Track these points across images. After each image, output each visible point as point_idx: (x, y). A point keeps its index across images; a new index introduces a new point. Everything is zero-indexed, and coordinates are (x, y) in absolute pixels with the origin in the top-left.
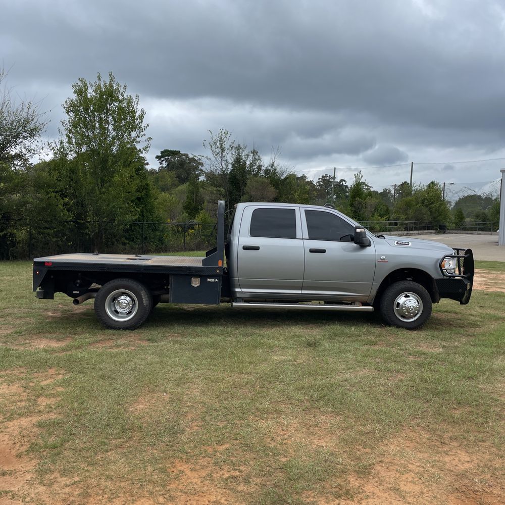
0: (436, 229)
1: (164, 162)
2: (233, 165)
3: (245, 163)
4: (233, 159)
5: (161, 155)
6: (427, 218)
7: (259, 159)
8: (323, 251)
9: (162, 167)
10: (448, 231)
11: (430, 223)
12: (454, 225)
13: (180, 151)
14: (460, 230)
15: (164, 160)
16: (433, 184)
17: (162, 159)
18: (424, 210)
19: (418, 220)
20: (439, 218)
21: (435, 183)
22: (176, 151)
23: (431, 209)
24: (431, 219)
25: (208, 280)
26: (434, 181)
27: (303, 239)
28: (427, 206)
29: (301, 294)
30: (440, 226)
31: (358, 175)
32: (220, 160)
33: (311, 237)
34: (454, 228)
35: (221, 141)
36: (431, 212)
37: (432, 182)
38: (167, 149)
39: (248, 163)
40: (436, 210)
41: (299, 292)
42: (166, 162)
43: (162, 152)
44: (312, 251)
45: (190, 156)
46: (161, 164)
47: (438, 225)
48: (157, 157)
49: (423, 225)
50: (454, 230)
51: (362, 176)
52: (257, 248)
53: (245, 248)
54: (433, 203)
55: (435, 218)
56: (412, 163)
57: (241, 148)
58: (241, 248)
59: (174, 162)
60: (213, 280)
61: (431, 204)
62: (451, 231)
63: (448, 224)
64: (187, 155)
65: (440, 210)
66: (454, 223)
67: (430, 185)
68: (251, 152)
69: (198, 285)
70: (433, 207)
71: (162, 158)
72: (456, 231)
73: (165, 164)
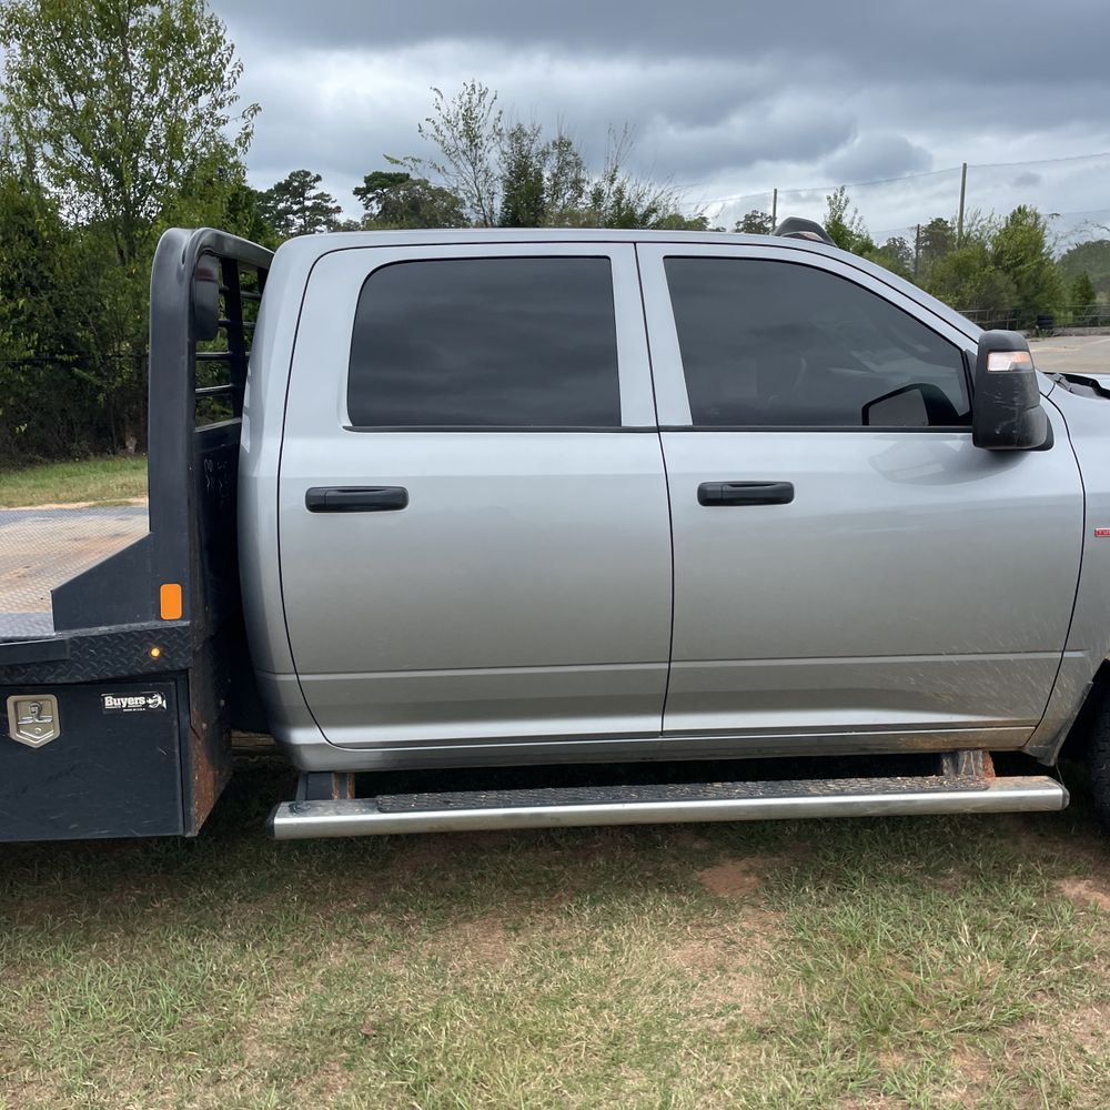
0: (1028, 328)
1: (373, 203)
2: (509, 185)
3: (539, 177)
4: (505, 166)
5: (365, 185)
6: (1010, 300)
7: (577, 164)
8: (780, 494)
9: (371, 215)
10: (1060, 331)
11: (1016, 312)
12: (1070, 314)
13: (408, 175)
14: (1084, 325)
15: (372, 199)
16: (1020, 214)
17: (370, 196)
18: (1002, 279)
19: (988, 307)
20: (1036, 299)
21: (1027, 210)
22: (399, 174)
23: (1018, 278)
24: (1017, 303)
25: (110, 702)
26: (1025, 207)
27: (658, 430)
28: (1007, 270)
29: (662, 733)
30: (1039, 318)
31: (836, 197)
32: (471, 169)
33: (708, 417)
34: (1070, 322)
35: (468, 116)
36: (1018, 283)
37: (1019, 209)
38: (379, 171)
39: (546, 174)
40: (1029, 279)
41: (650, 724)
42: (377, 203)
43: (367, 180)
44: (711, 497)
45: (433, 185)
46: (367, 208)
47: (1036, 316)
48: (357, 191)
49: (1000, 318)
50: (1069, 326)
51: (847, 201)
52: (392, 500)
53: (322, 502)
54: (1021, 262)
55: (1026, 299)
56: (965, 164)
57: (525, 135)
58: (295, 500)
59: (398, 202)
60: (142, 700)
61: (1017, 264)
62: (1067, 330)
63: (1056, 313)
64: (424, 183)
65: (1041, 280)
66: (1071, 309)
67: (1014, 215)
68: (554, 144)
69: (50, 735)
70: (1021, 272)
71: (368, 192)
72: (1079, 330)
73: (376, 209)
